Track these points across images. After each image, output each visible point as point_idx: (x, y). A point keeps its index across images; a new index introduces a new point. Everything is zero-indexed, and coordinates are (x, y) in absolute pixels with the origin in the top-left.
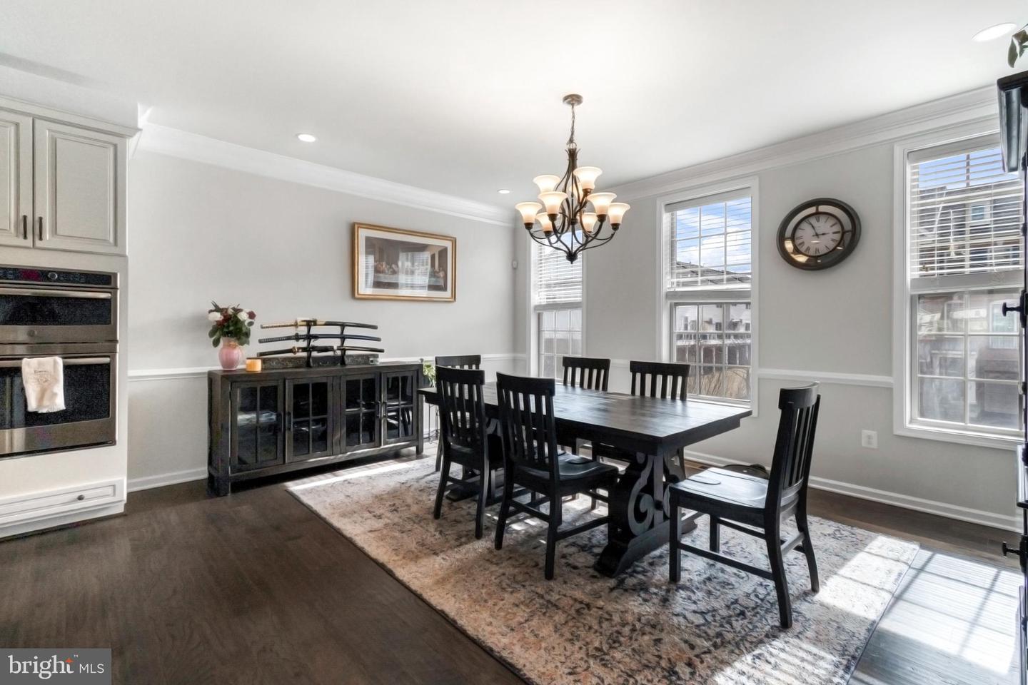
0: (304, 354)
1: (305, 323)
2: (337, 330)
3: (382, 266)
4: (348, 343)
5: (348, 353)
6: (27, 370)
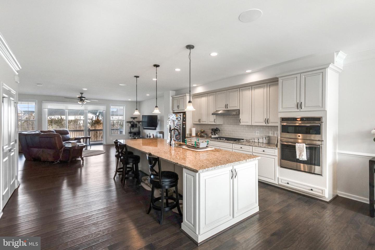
6: (297, 147)
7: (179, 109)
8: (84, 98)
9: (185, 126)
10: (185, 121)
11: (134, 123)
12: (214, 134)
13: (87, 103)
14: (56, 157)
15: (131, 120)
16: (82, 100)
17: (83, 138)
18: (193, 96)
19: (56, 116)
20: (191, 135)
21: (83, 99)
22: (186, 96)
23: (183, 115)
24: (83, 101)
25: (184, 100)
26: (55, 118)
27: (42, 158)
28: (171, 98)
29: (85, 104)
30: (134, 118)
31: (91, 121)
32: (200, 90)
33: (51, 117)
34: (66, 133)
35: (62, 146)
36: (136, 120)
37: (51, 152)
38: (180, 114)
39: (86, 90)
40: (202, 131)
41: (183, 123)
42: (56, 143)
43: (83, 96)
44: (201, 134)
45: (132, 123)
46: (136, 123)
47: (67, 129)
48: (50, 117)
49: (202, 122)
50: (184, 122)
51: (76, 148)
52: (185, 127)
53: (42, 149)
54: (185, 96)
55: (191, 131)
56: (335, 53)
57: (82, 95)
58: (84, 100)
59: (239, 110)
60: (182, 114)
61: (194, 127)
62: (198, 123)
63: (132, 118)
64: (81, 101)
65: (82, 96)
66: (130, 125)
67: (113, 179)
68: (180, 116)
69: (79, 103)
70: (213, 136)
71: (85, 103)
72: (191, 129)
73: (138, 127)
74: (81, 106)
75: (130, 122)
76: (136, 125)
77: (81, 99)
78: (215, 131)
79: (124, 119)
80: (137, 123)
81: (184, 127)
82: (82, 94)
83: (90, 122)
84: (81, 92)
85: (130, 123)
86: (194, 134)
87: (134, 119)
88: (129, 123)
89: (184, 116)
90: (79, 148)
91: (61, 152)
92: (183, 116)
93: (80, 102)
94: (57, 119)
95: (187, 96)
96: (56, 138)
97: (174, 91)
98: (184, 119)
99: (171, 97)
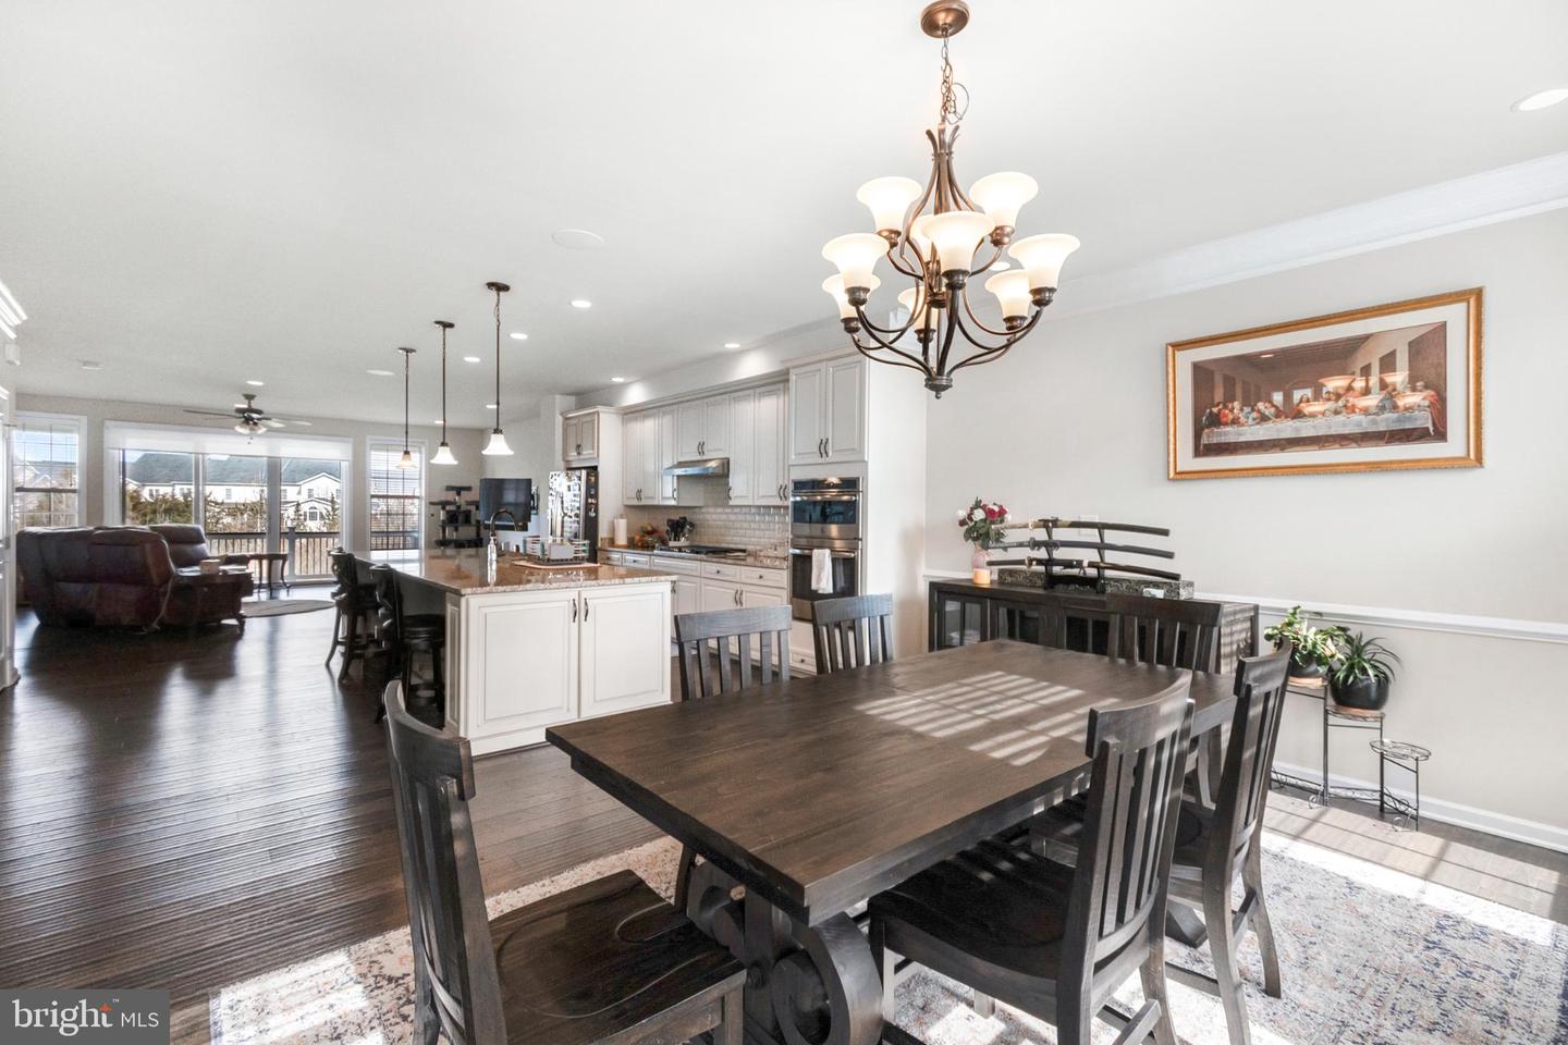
0: (1042, 568)
1: (1042, 523)
2: (1091, 535)
3: (1232, 410)
4: (1111, 557)
5: (1109, 573)
6: (814, 559)
7: (582, 457)
8: (259, 412)
9: (596, 511)
10: (596, 496)
11: (459, 507)
12: (676, 536)
13: (271, 430)
14: (147, 608)
15: (451, 496)
16: (252, 419)
17: (260, 558)
18: (626, 414)
19: (178, 488)
20: (612, 542)
21: (254, 416)
22: (598, 413)
23: (588, 475)
24: (255, 424)
25: (594, 423)
26: (173, 496)
27: (98, 616)
28: (559, 420)
29: (260, 436)
30: (459, 490)
31: (330, 508)
32: (636, 395)
33: (157, 491)
34: (196, 538)
35: (168, 575)
36: (466, 496)
37: (130, 594)
38: (578, 473)
39: (260, 387)
40: (649, 528)
41: (587, 504)
42: (145, 566)
43: (255, 404)
44: (644, 541)
45: (448, 508)
46: (464, 508)
47: (201, 528)
48: (151, 491)
49: (646, 498)
50: (590, 501)
51: (218, 581)
52: (596, 516)
53: (97, 586)
54: (594, 413)
55: (613, 529)
56: (891, 315)
57: (249, 403)
58: (258, 419)
59: (728, 459)
60: (584, 472)
61: (622, 517)
62: (635, 502)
63: (449, 488)
64: (248, 424)
65: (250, 406)
66: (442, 515)
67: (324, 666)
68: (580, 479)
69: (239, 429)
70: (672, 544)
71: (260, 432)
72: (614, 522)
73: (473, 522)
74: (247, 440)
75: (444, 504)
76: (467, 515)
77: (249, 417)
78: (678, 527)
79: (423, 495)
80: (469, 508)
81: (593, 515)
82: (250, 397)
83: (324, 512)
84: (246, 392)
85: (444, 508)
86: (622, 539)
87: (459, 494)
88: (440, 507)
89: (593, 479)
90: (229, 581)
91: (166, 593)
92: (588, 480)
93: (241, 425)
94: (181, 499)
95: (601, 415)
96: (148, 547)
97: (568, 394)
98: (592, 490)
99: (561, 414)
